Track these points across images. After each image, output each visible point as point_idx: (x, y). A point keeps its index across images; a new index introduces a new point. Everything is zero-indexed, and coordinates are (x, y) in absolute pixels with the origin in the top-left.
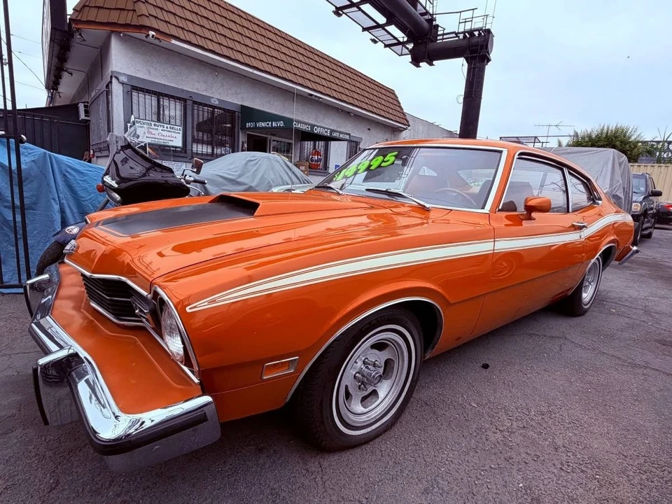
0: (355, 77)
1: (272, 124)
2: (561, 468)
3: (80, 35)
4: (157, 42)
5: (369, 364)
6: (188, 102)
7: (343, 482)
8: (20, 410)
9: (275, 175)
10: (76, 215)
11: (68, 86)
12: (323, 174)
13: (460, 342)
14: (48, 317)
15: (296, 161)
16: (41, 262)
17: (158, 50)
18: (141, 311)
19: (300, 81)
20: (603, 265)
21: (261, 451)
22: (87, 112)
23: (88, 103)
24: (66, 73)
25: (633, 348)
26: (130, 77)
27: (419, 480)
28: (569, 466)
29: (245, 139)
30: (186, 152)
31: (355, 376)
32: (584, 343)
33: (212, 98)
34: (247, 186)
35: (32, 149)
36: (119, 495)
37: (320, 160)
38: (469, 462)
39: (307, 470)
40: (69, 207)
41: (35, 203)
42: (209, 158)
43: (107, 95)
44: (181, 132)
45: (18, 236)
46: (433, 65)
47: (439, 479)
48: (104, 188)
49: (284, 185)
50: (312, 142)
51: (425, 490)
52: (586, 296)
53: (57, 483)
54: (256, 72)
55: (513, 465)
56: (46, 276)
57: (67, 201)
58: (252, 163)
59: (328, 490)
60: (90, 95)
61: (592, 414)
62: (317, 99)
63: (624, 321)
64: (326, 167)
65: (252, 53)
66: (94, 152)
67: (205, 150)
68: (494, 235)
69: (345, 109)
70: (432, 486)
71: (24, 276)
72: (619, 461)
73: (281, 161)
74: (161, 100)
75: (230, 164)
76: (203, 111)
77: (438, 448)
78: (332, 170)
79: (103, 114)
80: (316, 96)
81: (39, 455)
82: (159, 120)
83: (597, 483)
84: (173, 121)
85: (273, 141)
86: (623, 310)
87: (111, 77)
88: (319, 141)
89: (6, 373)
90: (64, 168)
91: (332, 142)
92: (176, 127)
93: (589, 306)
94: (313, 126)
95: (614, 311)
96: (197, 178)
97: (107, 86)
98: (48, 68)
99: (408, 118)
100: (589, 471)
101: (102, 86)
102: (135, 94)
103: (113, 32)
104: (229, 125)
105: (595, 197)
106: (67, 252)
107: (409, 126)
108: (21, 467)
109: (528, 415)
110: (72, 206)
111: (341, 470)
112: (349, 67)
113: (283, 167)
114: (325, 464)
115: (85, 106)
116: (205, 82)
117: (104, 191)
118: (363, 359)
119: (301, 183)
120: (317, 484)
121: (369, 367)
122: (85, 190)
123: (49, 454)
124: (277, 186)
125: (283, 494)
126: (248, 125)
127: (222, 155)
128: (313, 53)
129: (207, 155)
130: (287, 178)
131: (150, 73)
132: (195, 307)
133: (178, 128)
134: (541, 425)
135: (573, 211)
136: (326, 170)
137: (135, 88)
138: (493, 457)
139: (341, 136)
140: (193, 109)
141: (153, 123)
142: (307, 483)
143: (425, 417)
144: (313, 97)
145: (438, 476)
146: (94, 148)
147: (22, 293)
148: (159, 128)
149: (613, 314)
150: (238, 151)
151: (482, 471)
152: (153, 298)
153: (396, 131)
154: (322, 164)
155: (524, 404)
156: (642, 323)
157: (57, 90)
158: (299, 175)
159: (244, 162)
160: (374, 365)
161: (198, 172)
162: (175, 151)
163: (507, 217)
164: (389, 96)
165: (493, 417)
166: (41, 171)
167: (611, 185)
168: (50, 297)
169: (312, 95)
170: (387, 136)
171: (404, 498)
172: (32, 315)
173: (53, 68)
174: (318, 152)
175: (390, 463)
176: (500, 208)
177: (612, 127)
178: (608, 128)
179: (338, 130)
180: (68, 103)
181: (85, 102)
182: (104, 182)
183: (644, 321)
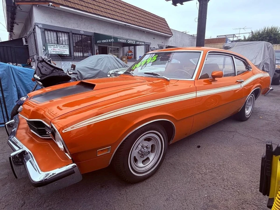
0: (146, 14)
1: (108, 40)
2: (224, 188)
3: (19, 7)
4: (53, 7)
5: (144, 147)
6: (70, 33)
7: (134, 198)
8: (9, 176)
9: (111, 64)
10: (24, 91)
11: (17, 30)
12: (134, 61)
13: (187, 136)
14: (14, 137)
15: (121, 56)
16: (12, 113)
17: (55, 11)
18: (48, 133)
19: (120, 19)
20: (255, 98)
21: (102, 187)
22: (26, 42)
23: (26, 37)
24: (15, 24)
25: (266, 134)
26: (43, 25)
27: (165, 196)
28: (227, 187)
29: (97, 48)
30: (71, 57)
31: (138, 152)
32: (244, 133)
33: (81, 30)
34: (99, 70)
35: (3, 65)
36: (48, 207)
37: (132, 54)
38: (186, 187)
39: (120, 194)
40: (22, 89)
41: (7, 88)
42: (82, 58)
43: (34, 34)
44: (68, 48)
45: (2, 103)
46: (183, 4)
47: (173, 195)
48: (35, 80)
49: (115, 69)
50: (128, 47)
51: (167, 199)
52: (248, 112)
53: (25, 203)
54: (99, 17)
55: (204, 188)
56: (13, 121)
57: (20, 86)
58: (100, 60)
59: (128, 201)
60: (27, 34)
61: (242, 165)
62: (129, 26)
63: (264, 122)
64: (135, 57)
65: (97, 8)
66: (31, 59)
67: (79, 55)
68: (196, 90)
69: (142, 30)
70: (170, 198)
71: (6, 119)
72: (249, 184)
73: (114, 58)
74: (58, 34)
75: (91, 61)
76: (77, 37)
77: (174, 182)
78: (138, 58)
79: (33, 43)
80: (128, 25)
81: (17, 193)
82: (58, 43)
83: (238, 193)
84: (64, 43)
85: (110, 48)
86: (266, 117)
87: (35, 26)
88: (131, 46)
89: (2, 161)
90: (17, 72)
91: (137, 46)
92: (66, 46)
93: (249, 116)
94: (127, 40)
95: (261, 117)
96: (74, 72)
97: (34, 30)
98: (7, 23)
99: (172, 31)
100: (236, 188)
101: (31, 30)
102: (46, 32)
103: (33, 5)
104: (89, 42)
105: (249, 67)
106: (19, 111)
107: (172, 35)
108: (11, 198)
109: (214, 167)
110: (22, 88)
111: (134, 193)
112: (143, 10)
113: (115, 61)
114: (128, 191)
115: (26, 39)
116: (77, 24)
117: (35, 81)
118: (142, 145)
119: (123, 68)
120: (124, 199)
121: (144, 148)
122: (27, 80)
123: (21, 192)
124: (112, 69)
125: (111, 203)
126: (98, 42)
127: (87, 57)
128: (125, 5)
129: (81, 57)
130: (116, 65)
131: (52, 22)
132: (66, 130)
133: (67, 46)
134: (219, 171)
135: (238, 75)
136: (135, 59)
137: (46, 29)
138: (196, 185)
139: (140, 43)
140: (72, 37)
141: (55, 45)
142: (120, 198)
143: (170, 170)
144: (127, 26)
145: (172, 193)
146: (31, 57)
147: (4, 127)
148: (58, 47)
149: (261, 119)
150: (95, 55)
151: (191, 190)
152: (51, 128)
153: (166, 38)
154: (133, 56)
155: (213, 162)
156: (273, 122)
157: (12, 32)
158: (122, 63)
159: (97, 60)
160: (147, 147)
161: (74, 69)
162: (67, 56)
163: (204, 81)
164: (162, 22)
165: (199, 168)
166: (8, 74)
167: (263, 58)
168: (15, 129)
169: (126, 25)
170: (163, 41)
171: (158, 203)
172: (9, 136)
173: (9, 23)
174: (131, 51)
175: (154, 189)
176: (199, 77)
177: (270, 27)
178: (268, 28)
179: (139, 40)
180: (18, 38)
181: (25, 37)
182: (34, 77)
183: (274, 122)
